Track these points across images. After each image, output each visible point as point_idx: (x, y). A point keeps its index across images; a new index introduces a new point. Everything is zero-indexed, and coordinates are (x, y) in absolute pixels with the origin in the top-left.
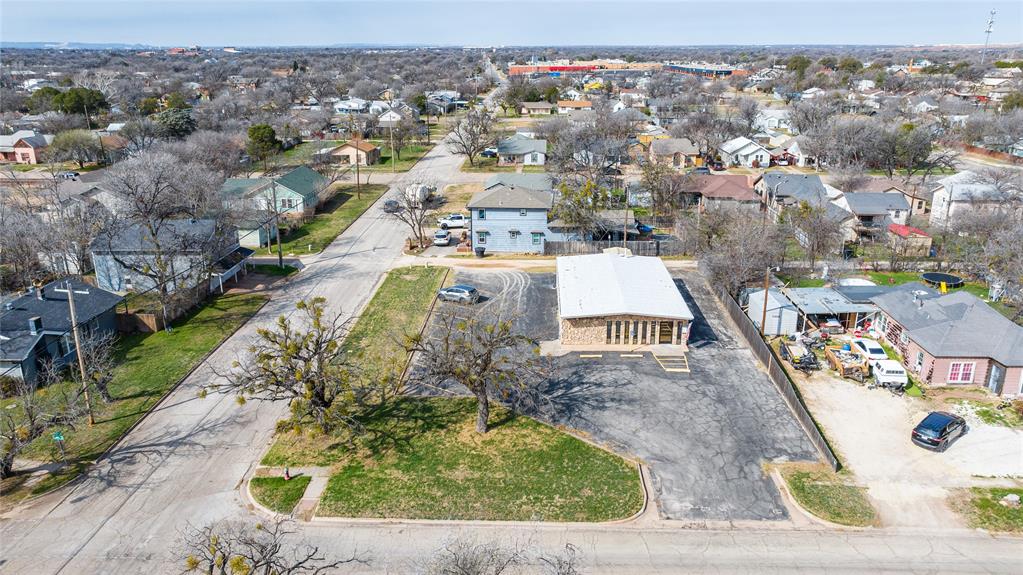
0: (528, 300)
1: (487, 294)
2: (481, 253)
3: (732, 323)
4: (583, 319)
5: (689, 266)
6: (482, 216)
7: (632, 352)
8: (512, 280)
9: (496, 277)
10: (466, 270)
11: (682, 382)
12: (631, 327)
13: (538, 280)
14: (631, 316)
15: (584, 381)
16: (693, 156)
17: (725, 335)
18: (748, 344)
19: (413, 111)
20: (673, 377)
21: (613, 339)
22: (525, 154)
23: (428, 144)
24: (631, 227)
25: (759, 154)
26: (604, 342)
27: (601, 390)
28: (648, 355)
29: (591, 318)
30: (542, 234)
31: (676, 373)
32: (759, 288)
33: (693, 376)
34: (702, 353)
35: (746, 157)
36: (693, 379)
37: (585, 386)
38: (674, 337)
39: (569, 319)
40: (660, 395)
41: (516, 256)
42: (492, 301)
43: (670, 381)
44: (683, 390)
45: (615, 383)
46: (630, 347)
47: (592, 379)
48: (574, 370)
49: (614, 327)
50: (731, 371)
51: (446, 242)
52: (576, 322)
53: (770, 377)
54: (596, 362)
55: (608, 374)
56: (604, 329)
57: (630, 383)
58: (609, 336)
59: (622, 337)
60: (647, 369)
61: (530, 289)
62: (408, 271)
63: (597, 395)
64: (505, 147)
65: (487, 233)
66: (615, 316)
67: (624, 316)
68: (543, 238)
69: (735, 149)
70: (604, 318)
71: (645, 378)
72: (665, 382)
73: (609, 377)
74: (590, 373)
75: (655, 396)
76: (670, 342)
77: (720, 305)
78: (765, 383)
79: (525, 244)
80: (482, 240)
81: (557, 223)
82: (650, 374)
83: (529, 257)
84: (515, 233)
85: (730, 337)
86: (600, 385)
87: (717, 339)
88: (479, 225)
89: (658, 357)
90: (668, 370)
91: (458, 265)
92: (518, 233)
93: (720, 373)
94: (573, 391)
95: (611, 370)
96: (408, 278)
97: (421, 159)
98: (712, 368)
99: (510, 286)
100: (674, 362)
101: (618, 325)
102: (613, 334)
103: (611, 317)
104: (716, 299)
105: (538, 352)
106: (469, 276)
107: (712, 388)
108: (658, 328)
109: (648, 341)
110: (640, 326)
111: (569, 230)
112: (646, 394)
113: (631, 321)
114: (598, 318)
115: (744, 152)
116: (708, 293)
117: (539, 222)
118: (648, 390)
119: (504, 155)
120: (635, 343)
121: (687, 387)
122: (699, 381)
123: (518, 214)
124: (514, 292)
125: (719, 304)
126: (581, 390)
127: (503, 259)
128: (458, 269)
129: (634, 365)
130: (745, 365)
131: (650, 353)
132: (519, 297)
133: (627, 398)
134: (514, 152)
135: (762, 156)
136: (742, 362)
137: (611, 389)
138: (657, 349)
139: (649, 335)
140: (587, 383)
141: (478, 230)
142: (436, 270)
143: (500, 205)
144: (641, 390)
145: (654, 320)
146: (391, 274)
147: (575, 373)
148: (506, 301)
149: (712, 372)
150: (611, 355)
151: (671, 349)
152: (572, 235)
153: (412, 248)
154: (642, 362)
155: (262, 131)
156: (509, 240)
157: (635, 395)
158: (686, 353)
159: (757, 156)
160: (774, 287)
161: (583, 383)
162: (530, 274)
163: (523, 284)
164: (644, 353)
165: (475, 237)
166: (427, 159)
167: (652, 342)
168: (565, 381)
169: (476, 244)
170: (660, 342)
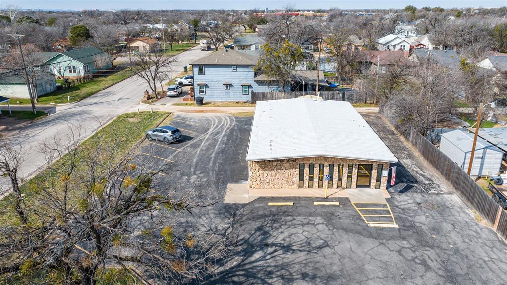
0: (228, 140)
1: (193, 134)
2: (200, 102)
3: (425, 163)
4: (273, 161)
5: (370, 111)
6: (201, 71)
7: (326, 199)
8: (220, 122)
9: (207, 120)
10: (183, 114)
11: (391, 243)
12: (326, 170)
13: (242, 122)
14: (326, 158)
15: (270, 241)
16: (360, 45)
17: (422, 175)
18: (451, 188)
19: (189, 27)
20: (378, 235)
21: (306, 183)
22: (251, 45)
23: (195, 43)
24: (322, 81)
25: (403, 44)
26: (296, 186)
27: (290, 257)
28: (345, 202)
29: (282, 161)
30: (250, 86)
31: (381, 229)
32: (446, 129)
33: (404, 233)
34: (406, 200)
35: (395, 46)
36: (404, 239)
37: (270, 250)
38: (373, 181)
39: (257, 162)
40: (367, 267)
41: (229, 104)
42: (195, 141)
43: (377, 242)
44: (396, 257)
45: (309, 247)
46: (325, 192)
47: (279, 239)
48: (258, 224)
49: (307, 170)
50: (447, 227)
51: (176, 93)
52: (265, 164)
53: (499, 235)
54: (286, 212)
55: (299, 230)
56: (296, 171)
57: (326, 245)
58: (301, 179)
59: (316, 180)
60: (346, 222)
61: (232, 131)
62: (135, 115)
63: (283, 267)
64: (239, 41)
65: (206, 86)
66: (308, 159)
67: (318, 158)
68: (250, 90)
69: (387, 41)
70: (295, 160)
71: (345, 237)
72: (370, 244)
73: (300, 235)
74: (277, 229)
75: (361, 270)
76: (369, 186)
77: (408, 145)
78: (498, 245)
79: (237, 95)
80: (202, 91)
81: (261, 77)
82: (351, 231)
83: (239, 104)
84: (228, 86)
85: (429, 179)
86: (287, 248)
87: (417, 182)
88: (199, 79)
89: (357, 205)
90: (372, 224)
91: (179, 111)
92: (231, 85)
93: (434, 229)
94: (253, 259)
95: (303, 225)
96: (131, 120)
97: (186, 50)
98: (422, 220)
99: (217, 127)
100: (376, 212)
101: (312, 167)
102: (306, 177)
103: (303, 159)
104: (402, 138)
105: (222, 197)
106: (184, 119)
107: (431, 253)
108: (355, 171)
109: (344, 185)
110: (336, 169)
111: (271, 83)
112: (348, 264)
113: (326, 164)
114: (289, 160)
115: (393, 43)
116: (393, 134)
117: (247, 77)
118: (351, 258)
119: (238, 46)
120: (330, 186)
121: (399, 252)
122: (413, 242)
123: (230, 70)
124: (218, 133)
125: (406, 143)
126: (263, 258)
127: (218, 106)
128: (177, 113)
129: (329, 216)
130: (461, 217)
131: (347, 199)
132: (220, 137)
133: (323, 273)
134: (243, 44)
135: (404, 46)
136: (454, 212)
137: (302, 256)
138: (355, 195)
139: (345, 178)
140: (272, 245)
141: (199, 83)
142: (158, 114)
143: (216, 63)
144: (342, 257)
145: (350, 163)
146: (120, 117)
147: (259, 229)
148: (208, 140)
149: (424, 228)
150: (303, 203)
151: (370, 195)
152: (274, 87)
153: (149, 98)
154: (339, 211)
155: (79, 29)
156: (224, 92)
157: (335, 268)
158: (387, 200)
159: (402, 46)
160: (460, 127)
161: (267, 245)
162: (236, 118)
163: (227, 125)
164: (340, 200)
165: (197, 88)
166: (191, 50)
167: (349, 186)
168: (246, 241)
169: (197, 94)
170: (358, 186)
